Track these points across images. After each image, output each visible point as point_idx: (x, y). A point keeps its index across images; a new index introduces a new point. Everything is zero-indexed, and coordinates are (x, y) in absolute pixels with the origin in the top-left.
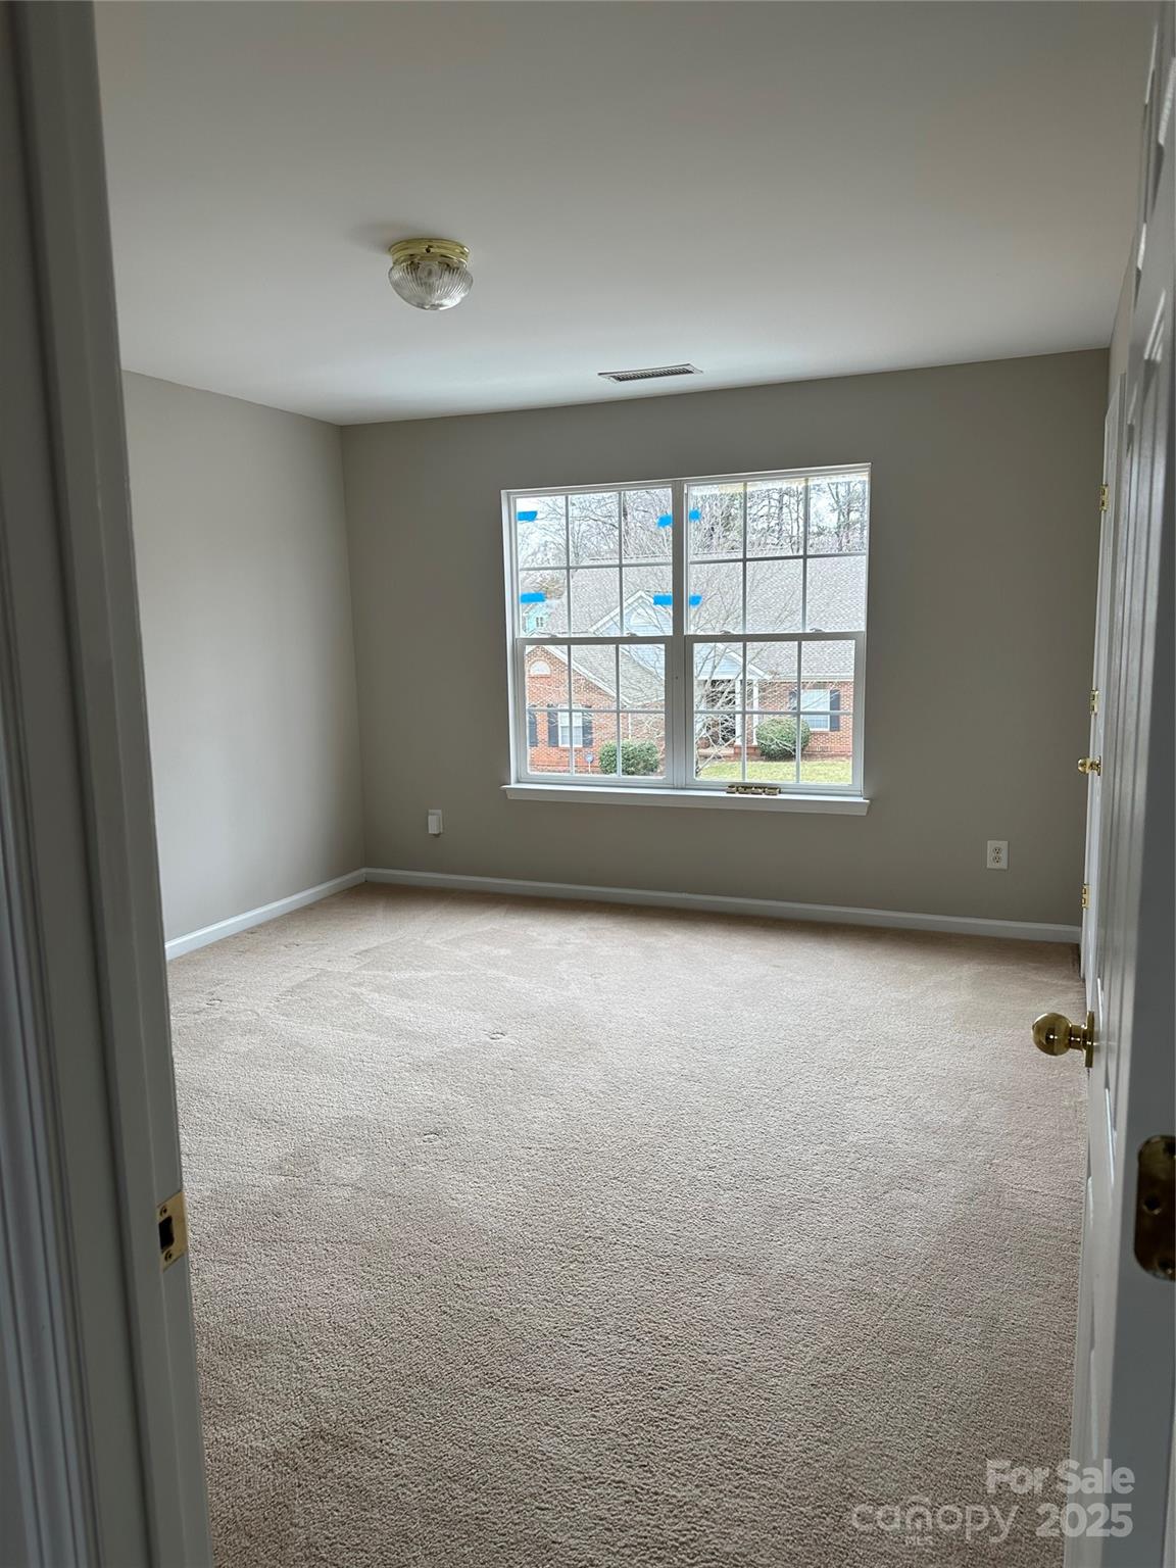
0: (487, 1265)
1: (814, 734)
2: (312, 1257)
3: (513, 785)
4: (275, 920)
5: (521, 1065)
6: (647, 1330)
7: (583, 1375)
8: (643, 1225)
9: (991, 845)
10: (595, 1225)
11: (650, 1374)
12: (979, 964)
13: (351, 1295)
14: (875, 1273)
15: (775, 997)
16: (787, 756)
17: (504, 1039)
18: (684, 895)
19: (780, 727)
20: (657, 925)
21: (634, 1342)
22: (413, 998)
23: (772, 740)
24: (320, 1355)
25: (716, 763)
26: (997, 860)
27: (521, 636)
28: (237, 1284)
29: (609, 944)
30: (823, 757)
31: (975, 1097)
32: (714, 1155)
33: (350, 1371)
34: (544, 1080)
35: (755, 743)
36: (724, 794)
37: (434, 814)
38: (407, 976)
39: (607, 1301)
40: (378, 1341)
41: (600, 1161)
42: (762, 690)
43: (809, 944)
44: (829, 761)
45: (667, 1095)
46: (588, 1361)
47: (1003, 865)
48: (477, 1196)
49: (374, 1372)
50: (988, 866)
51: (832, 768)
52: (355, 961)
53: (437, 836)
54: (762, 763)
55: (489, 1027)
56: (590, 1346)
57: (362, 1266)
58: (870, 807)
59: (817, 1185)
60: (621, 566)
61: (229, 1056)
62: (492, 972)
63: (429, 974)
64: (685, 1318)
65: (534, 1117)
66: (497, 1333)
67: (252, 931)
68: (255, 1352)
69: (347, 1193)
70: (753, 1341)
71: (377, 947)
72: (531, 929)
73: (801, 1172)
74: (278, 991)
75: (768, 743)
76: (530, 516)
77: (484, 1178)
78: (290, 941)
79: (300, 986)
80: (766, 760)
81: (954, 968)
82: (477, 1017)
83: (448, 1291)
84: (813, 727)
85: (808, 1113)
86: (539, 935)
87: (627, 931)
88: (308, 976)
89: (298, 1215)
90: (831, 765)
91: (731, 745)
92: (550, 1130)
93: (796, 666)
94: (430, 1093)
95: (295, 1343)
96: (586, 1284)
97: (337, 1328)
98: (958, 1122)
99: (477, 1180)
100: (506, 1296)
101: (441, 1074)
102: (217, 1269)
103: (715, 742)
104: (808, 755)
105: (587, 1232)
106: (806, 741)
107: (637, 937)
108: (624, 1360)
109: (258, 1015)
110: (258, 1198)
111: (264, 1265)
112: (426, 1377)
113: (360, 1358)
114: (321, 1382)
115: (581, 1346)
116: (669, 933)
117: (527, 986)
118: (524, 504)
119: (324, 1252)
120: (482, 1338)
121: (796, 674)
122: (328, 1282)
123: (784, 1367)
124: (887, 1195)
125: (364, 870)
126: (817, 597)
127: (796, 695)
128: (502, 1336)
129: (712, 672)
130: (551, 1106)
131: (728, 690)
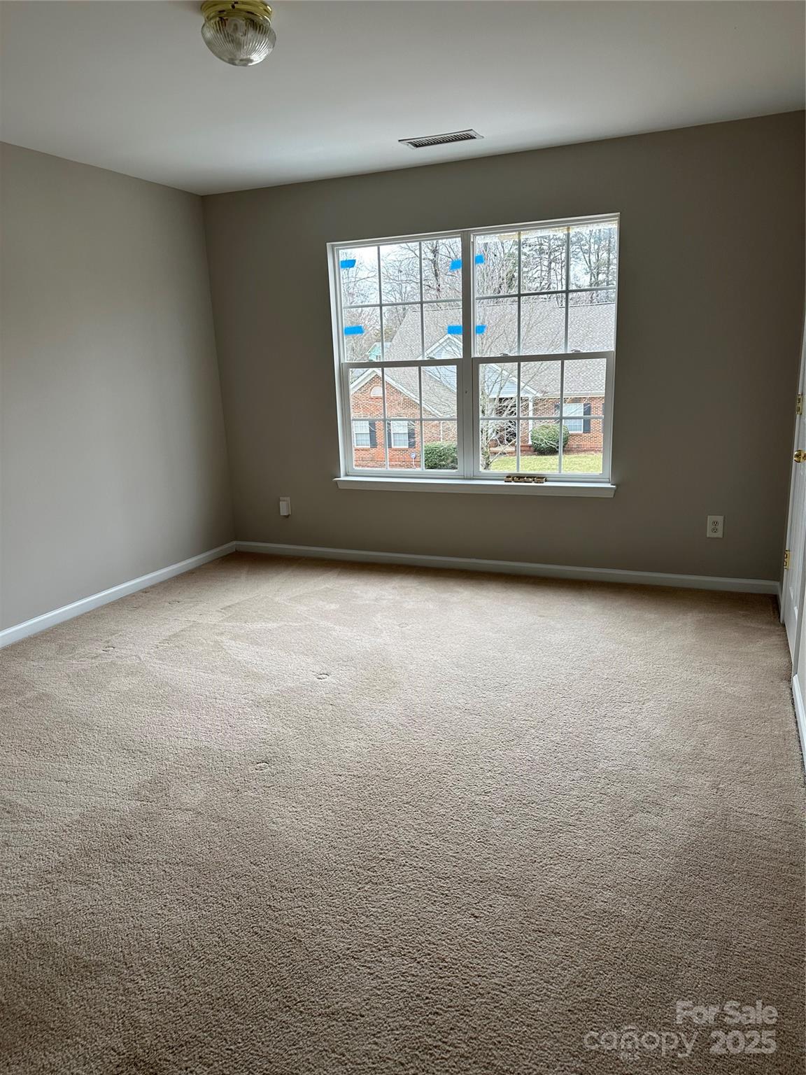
0: (296, 887)
1: (572, 435)
2: (152, 878)
3: (343, 478)
4: (161, 583)
5: (338, 701)
6: (427, 951)
7: (369, 999)
8: (428, 847)
9: (710, 519)
10: (388, 847)
11: (427, 998)
12: (701, 612)
13: (180, 916)
14: (623, 895)
15: (540, 642)
16: (552, 451)
17: (328, 679)
18: (474, 560)
19: (547, 431)
20: (452, 584)
21: (415, 964)
22: (261, 645)
23: (542, 440)
24: (145, 977)
25: (503, 457)
26: (715, 530)
27: (346, 361)
28: (86, 904)
29: (414, 599)
30: (578, 452)
31: (702, 727)
32: (489, 781)
33: (169, 993)
34: (356, 714)
35: (530, 443)
36: (502, 483)
37: (284, 501)
38: (259, 627)
39: (394, 922)
40: (197, 962)
41: (396, 786)
42: (535, 404)
43: (567, 598)
44: (582, 455)
45: (453, 728)
46: (374, 983)
47: (719, 534)
48: (294, 820)
49: (189, 994)
50: (708, 536)
51: (584, 460)
52: (220, 614)
53: (287, 517)
54: (535, 457)
55: (318, 669)
56: (377, 968)
57: (192, 887)
58: (616, 491)
59: (573, 809)
60: (422, 303)
61: (113, 694)
62: (323, 623)
63: (275, 625)
64: (460, 940)
65: (346, 747)
66: (298, 954)
67: (145, 591)
68: (91, 973)
69: (188, 816)
70: (518, 963)
71: (238, 603)
72: (356, 588)
73: (561, 796)
74: (158, 639)
75: (539, 442)
76: (350, 263)
77: (301, 803)
78: (174, 598)
79: (175, 635)
80: (538, 455)
81: (681, 616)
82: (309, 660)
83: (261, 912)
84: (571, 430)
85: (566, 743)
86: (361, 592)
87: (428, 589)
88: (183, 627)
89: (146, 838)
90: (583, 457)
91: (513, 445)
92: (358, 759)
93: (560, 386)
94: (265, 726)
95: (126, 964)
96: (378, 904)
97: (164, 948)
98: (688, 750)
99: (294, 804)
100: (309, 917)
101: (276, 710)
102: (73, 889)
103: (501, 442)
104: (567, 450)
105: (381, 854)
106: (566, 441)
107: (436, 594)
108: (405, 983)
109: (140, 658)
110: (116, 822)
111: (112, 886)
112: (234, 1001)
113: (178, 980)
114: (142, 1005)
115: (369, 968)
116: (460, 590)
117: (349, 634)
118: (345, 253)
119: (162, 873)
120: (285, 960)
121: (560, 393)
122: (162, 902)
123: (545, 991)
124: (632, 818)
125: (234, 543)
126: (575, 335)
127: (560, 407)
128: (302, 958)
129: (499, 392)
130: (361, 737)
131: (511, 405)
